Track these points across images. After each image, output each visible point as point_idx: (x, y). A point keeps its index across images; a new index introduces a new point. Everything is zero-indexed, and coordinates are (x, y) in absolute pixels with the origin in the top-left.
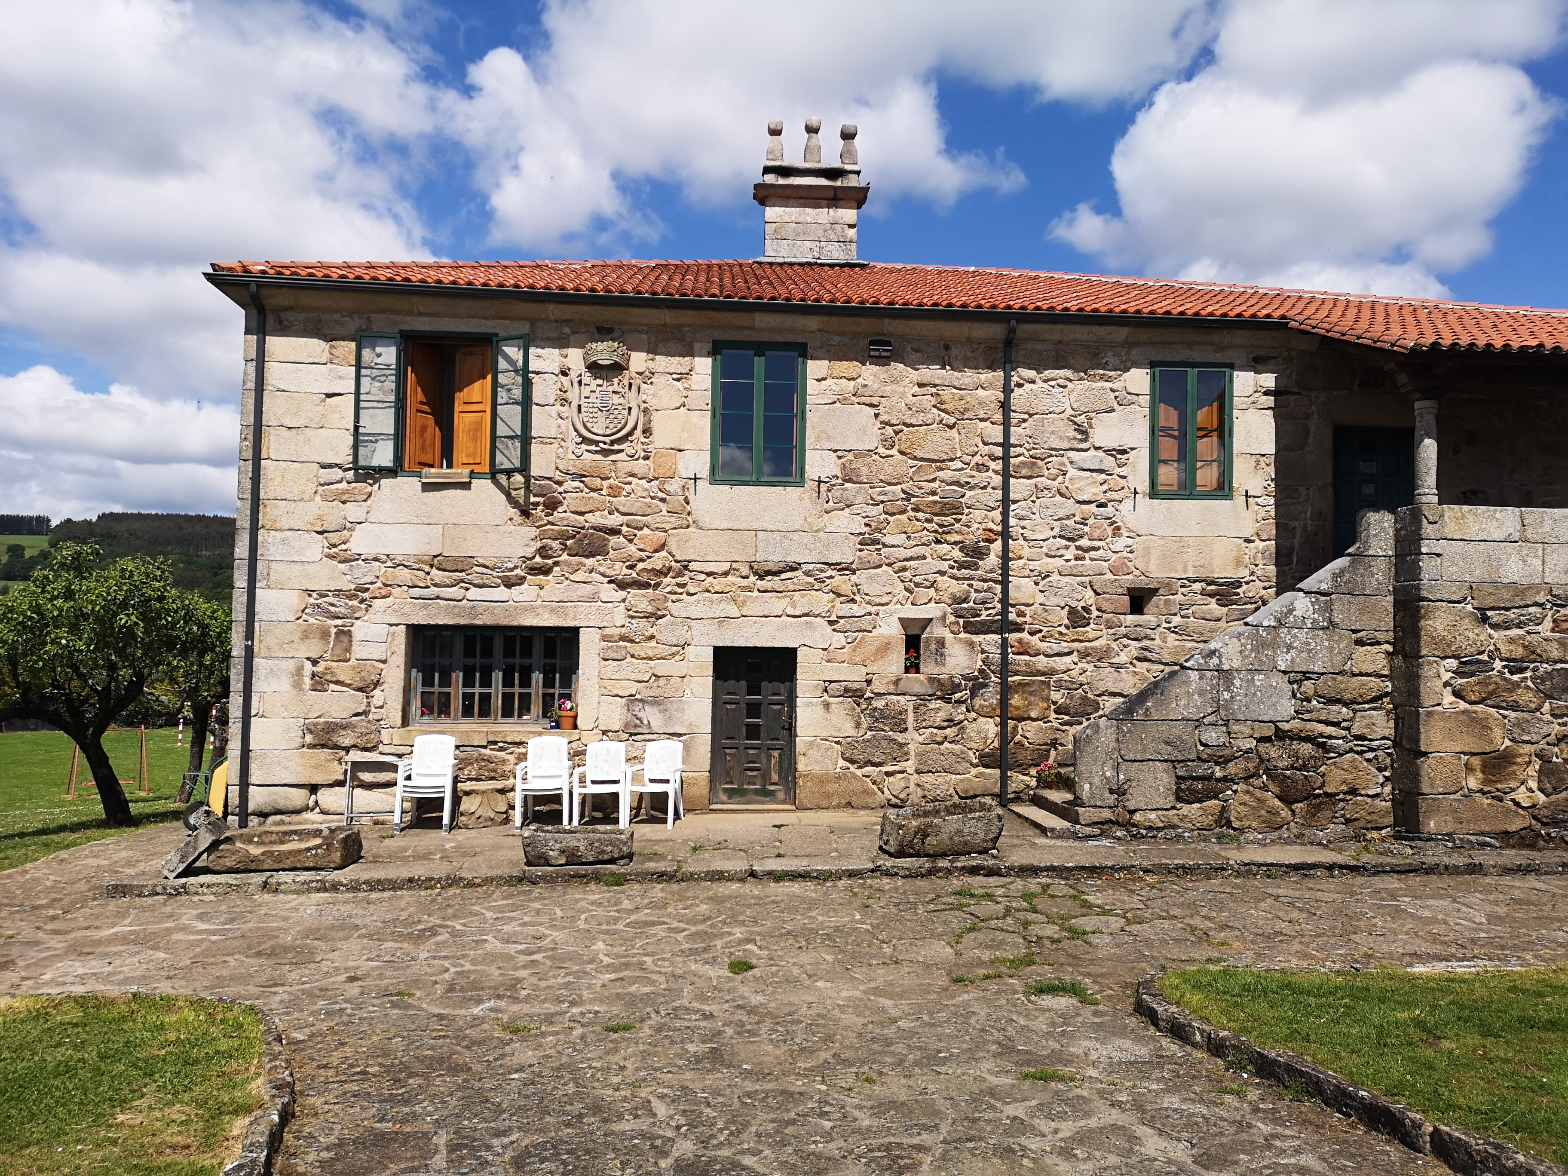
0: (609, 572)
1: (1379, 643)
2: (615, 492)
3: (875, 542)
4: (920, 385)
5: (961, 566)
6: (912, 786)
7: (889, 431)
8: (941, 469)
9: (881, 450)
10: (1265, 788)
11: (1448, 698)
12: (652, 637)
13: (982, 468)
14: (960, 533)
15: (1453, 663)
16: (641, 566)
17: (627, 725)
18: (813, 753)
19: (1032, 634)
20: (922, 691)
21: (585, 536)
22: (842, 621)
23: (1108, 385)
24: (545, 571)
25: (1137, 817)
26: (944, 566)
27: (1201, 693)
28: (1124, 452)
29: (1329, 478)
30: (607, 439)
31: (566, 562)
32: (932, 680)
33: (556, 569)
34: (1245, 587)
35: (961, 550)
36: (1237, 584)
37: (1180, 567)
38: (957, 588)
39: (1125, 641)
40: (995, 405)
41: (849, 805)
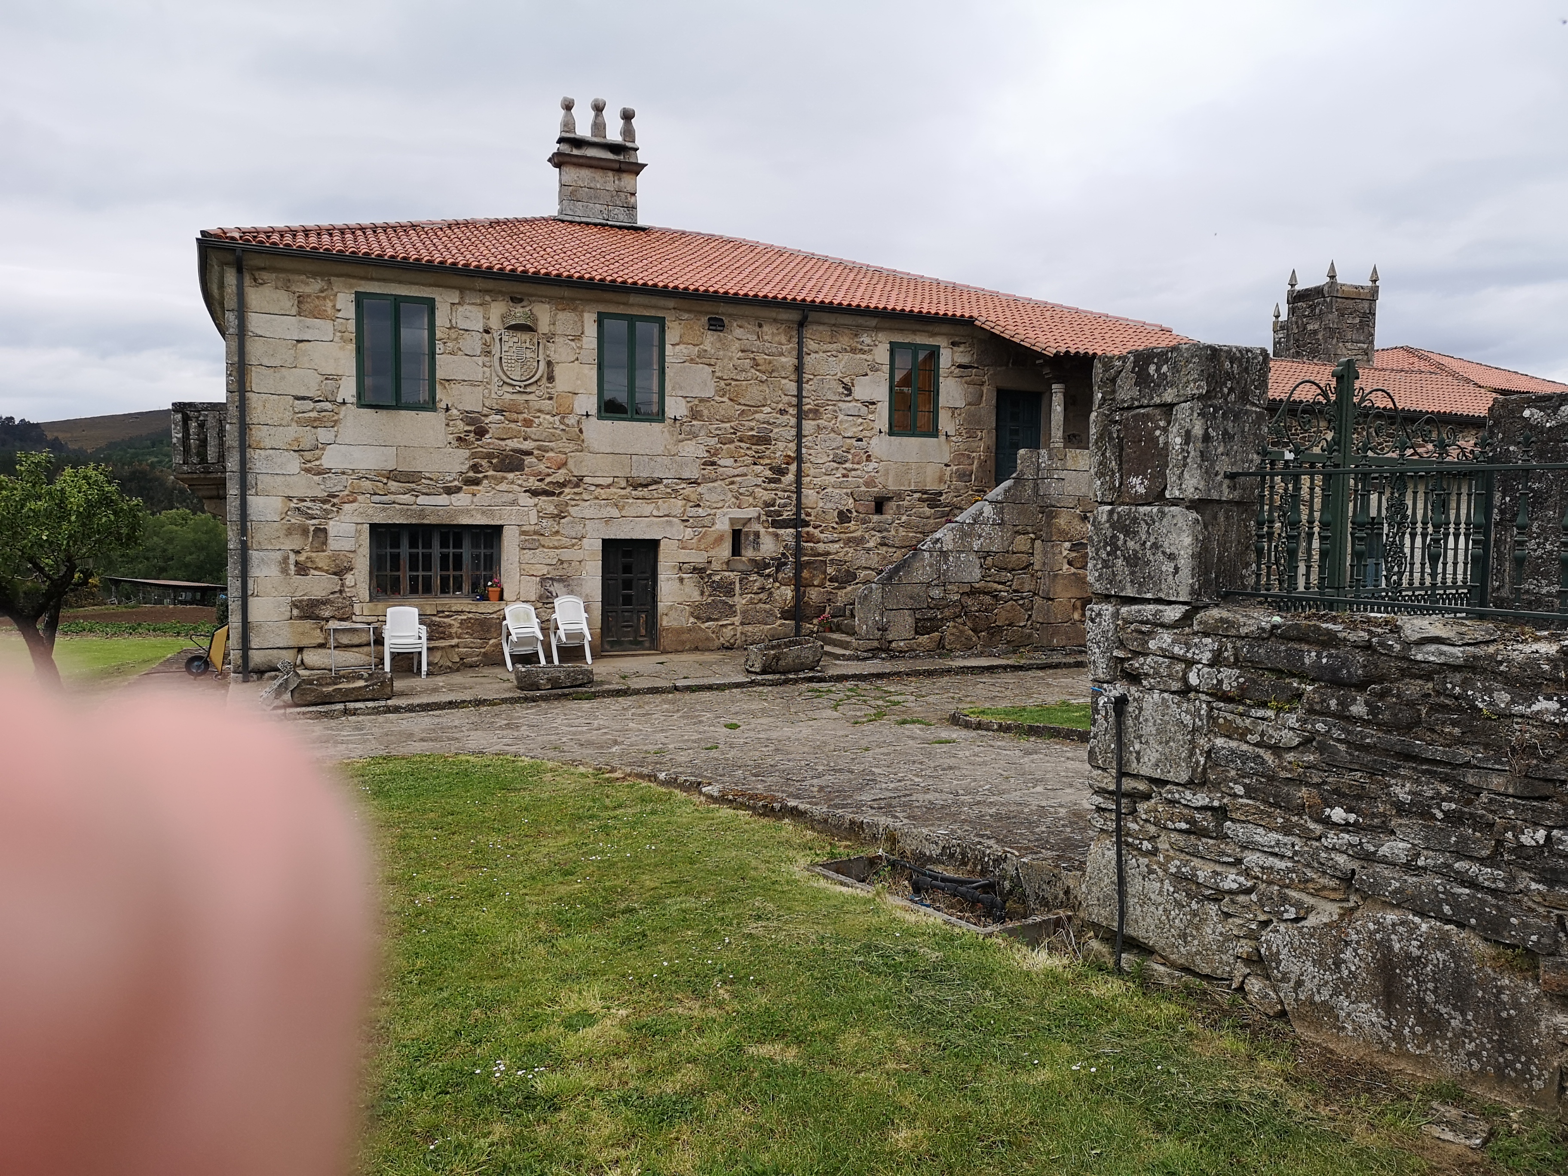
0: (525, 484)
1: (1028, 533)
2: (528, 423)
3: (713, 464)
4: (743, 351)
5: (771, 481)
6: (738, 635)
7: (722, 383)
8: (757, 412)
9: (717, 398)
10: (964, 624)
11: (1066, 566)
12: (557, 532)
13: (783, 412)
14: (770, 458)
15: (1067, 545)
16: (548, 480)
17: (541, 597)
18: (673, 614)
19: (815, 527)
20: (744, 568)
21: (507, 456)
22: (691, 520)
23: (864, 357)
24: (476, 482)
25: (894, 645)
26: (759, 481)
27: (931, 566)
28: (874, 403)
29: (994, 425)
30: (522, 384)
31: (492, 476)
32: (752, 561)
33: (485, 481)
34: (944, 496)
35: (770, 469)
36: (940, 494)
37: (906, 483)
38: (767, 496)
39: (873, 533)
40: (792, 369)
41: (697, 649)
